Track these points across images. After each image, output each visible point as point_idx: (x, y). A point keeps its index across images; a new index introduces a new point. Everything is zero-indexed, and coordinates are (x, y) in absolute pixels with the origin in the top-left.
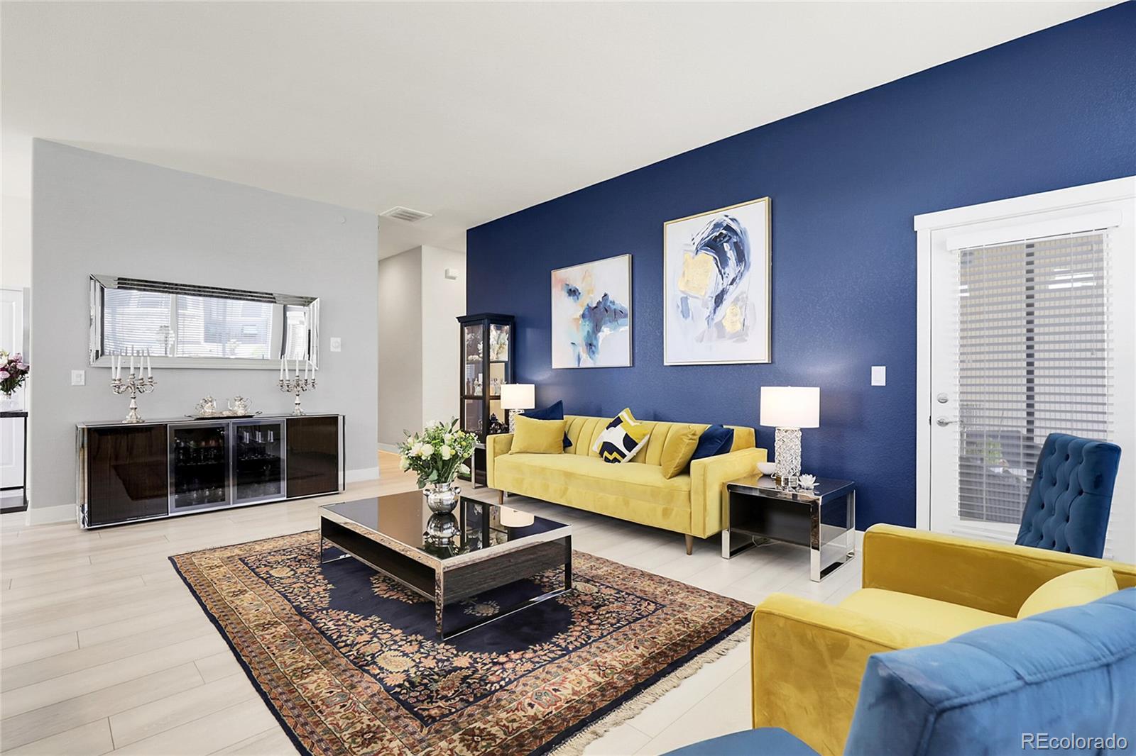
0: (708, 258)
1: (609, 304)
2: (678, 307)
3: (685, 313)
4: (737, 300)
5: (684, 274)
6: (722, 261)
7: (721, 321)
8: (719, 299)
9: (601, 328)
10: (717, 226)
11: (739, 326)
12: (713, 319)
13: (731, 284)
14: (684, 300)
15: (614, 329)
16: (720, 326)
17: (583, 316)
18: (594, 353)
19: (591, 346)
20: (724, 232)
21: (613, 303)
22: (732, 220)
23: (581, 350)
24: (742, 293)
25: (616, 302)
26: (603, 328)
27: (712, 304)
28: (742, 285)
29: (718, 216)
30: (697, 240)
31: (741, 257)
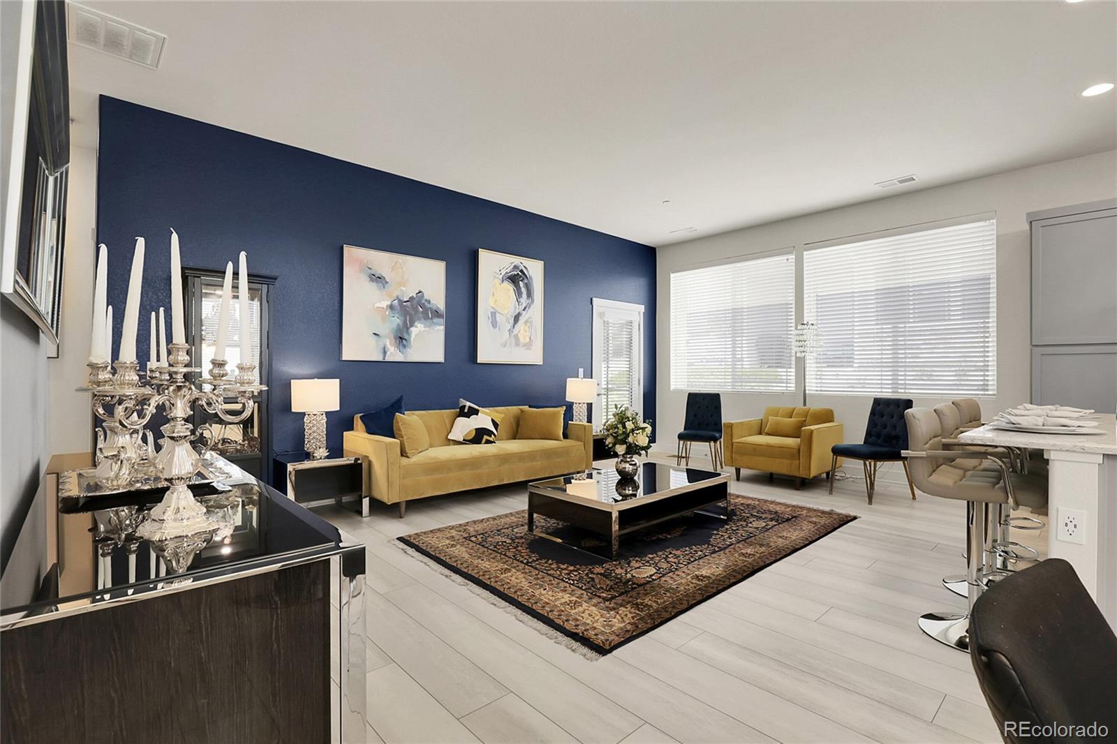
0: (509, 287)
1: (423, 301)
2: (489, 318)
3: (494, 324)
4: (526, 322)
5: (493, 294)
6: (519, 293)
7: (517, 334)
8: (517, 318)
9: (414, 323)
10: (516, 267)
11: (528, 340)
12: (512, 332)
13: (524, 310)
14: (494, 314)
15: (429, 327)
16: (516, 337)
17: (391, 307)
18: (404, 346)
19: (401, 340)
20: (520, 274)
21: (429, 302)
22: (525, 267)
23: (388, 342)
24: (530, 318)
25: (432, 302)
26: (416, 323)
27: (512, 321)
28: (530, 312)
29: (517, 260)
30: (503, 272)
31: (529, 295)
